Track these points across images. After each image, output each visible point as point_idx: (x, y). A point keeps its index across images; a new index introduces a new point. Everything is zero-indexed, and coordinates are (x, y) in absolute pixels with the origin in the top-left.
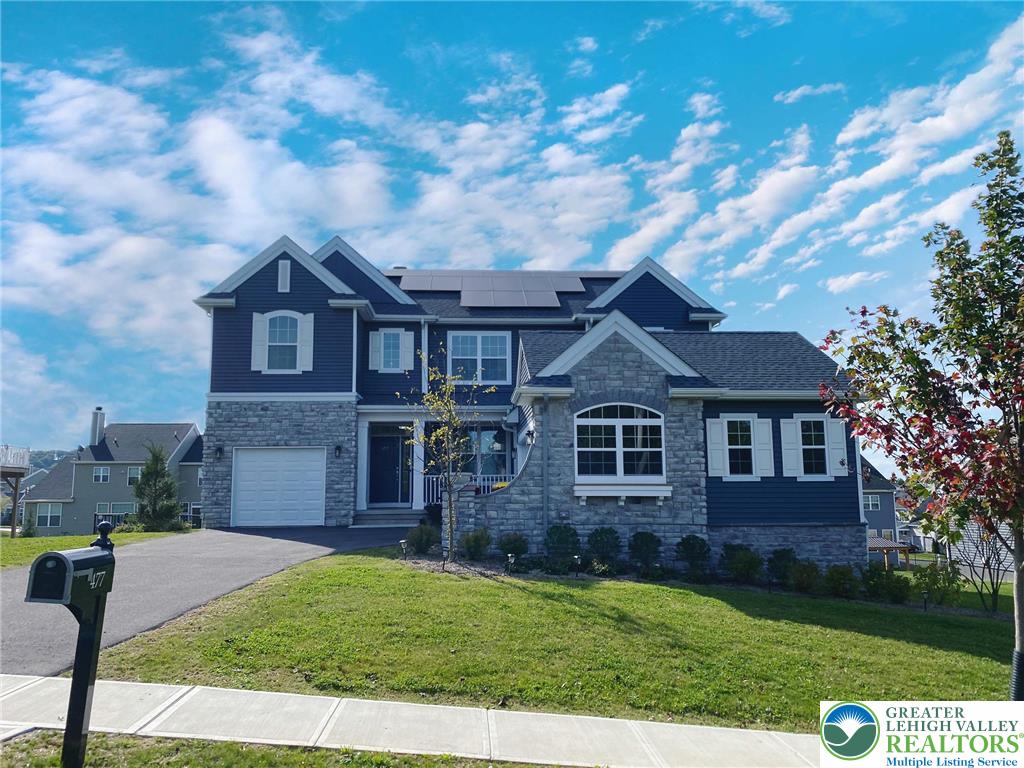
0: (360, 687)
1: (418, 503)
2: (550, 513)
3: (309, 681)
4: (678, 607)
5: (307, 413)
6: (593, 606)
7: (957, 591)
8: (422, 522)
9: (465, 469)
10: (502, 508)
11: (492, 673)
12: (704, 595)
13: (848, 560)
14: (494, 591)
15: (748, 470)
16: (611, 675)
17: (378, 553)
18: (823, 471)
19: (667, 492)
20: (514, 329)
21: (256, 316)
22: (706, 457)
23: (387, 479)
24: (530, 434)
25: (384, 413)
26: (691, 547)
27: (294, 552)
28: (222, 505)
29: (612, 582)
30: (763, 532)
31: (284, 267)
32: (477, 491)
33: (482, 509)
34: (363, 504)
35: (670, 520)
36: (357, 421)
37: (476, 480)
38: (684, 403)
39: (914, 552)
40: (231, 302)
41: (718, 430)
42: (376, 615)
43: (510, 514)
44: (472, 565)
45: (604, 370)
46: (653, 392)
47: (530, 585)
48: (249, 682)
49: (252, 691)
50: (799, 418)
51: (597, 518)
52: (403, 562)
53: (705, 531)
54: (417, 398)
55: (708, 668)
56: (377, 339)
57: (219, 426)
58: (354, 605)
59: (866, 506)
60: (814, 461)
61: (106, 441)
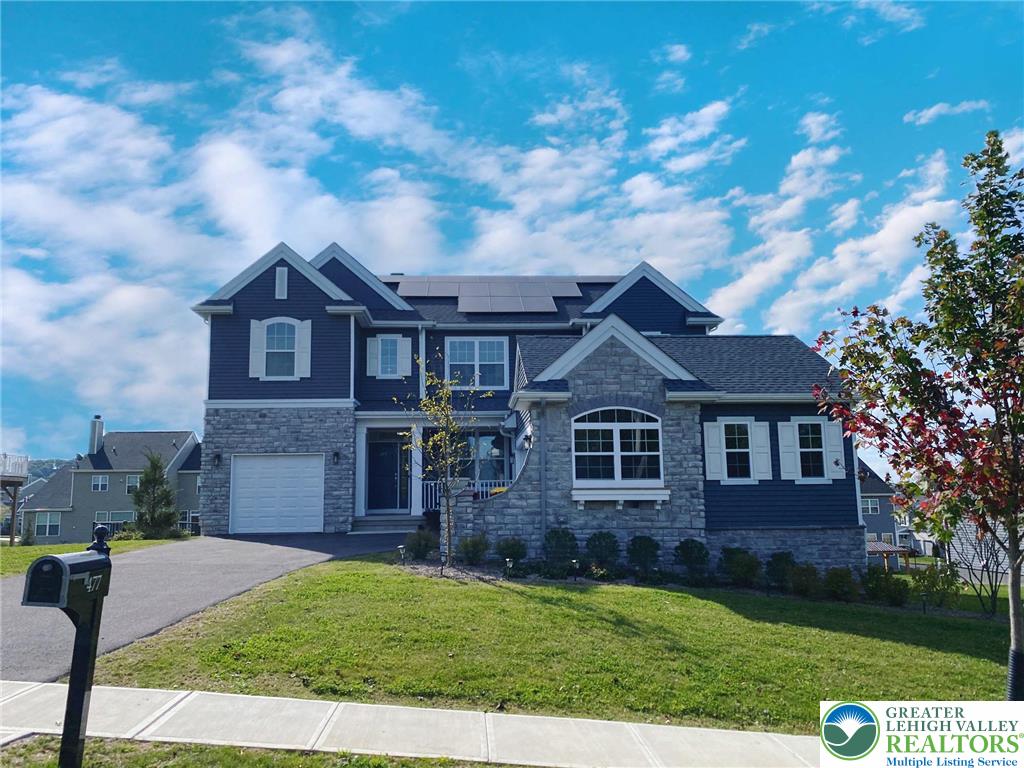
0: (358, 691)
1: (417, 509)
2: (548, 517)
3: (306, 686)
4: (675, 610)
5: (307, 420)
6: (591, 609)
7: (956, 594)
8: (421, 527)
9: (463, 474)
10: (500, 512)
11: (490, 677)
12: (702, 598)
13: (847, 563)
14: (492, 596)
15: (746, 473)
16: (608, 678)
17: (376, 559)
18: (821, 474)
19: (665, 495)
20: (512, 334)
21: (254, 323)
22: (703, 460)
23: (386, 484)
24: (528, 438)
25: (383, 419)
26: (689, 551)
27: (292, 558)
28: (220, 512)
29: (611, 586)
30: (762, 536)
31: (282, 273)
32: (476, 496)
33: (481, 513)
34: (361, 510)
35: (668, 524)
36: (355, 428)
37: (474, 485)
38: (681, 406)
39: (915, 556)
40: (229, 309)
41: (715, 434)
42: (375, 620)
43: (508, 519)
44: (470, 570)
45: (599, 374)
46: (650, 396)
47: (528, 590)
48: (247, 687)
49: (249, 696)
50: (797, 421)
51: (595, 523)
52: (402, 567)
53: (703, 535)
54: (414, 403)
55: (706, 671)
56: (375, 345)
57: (217, 434)
58: (352, 611)
59: (865, 510)
60: (812, 464)
61: (105, 449)
